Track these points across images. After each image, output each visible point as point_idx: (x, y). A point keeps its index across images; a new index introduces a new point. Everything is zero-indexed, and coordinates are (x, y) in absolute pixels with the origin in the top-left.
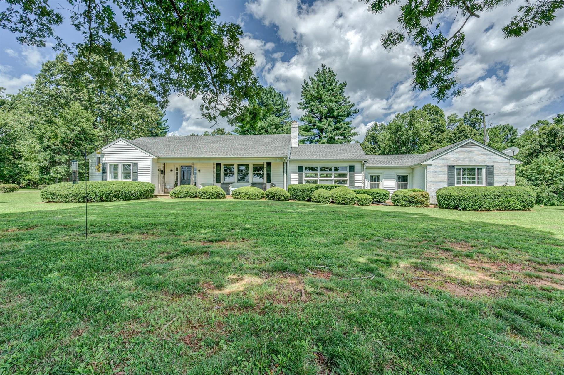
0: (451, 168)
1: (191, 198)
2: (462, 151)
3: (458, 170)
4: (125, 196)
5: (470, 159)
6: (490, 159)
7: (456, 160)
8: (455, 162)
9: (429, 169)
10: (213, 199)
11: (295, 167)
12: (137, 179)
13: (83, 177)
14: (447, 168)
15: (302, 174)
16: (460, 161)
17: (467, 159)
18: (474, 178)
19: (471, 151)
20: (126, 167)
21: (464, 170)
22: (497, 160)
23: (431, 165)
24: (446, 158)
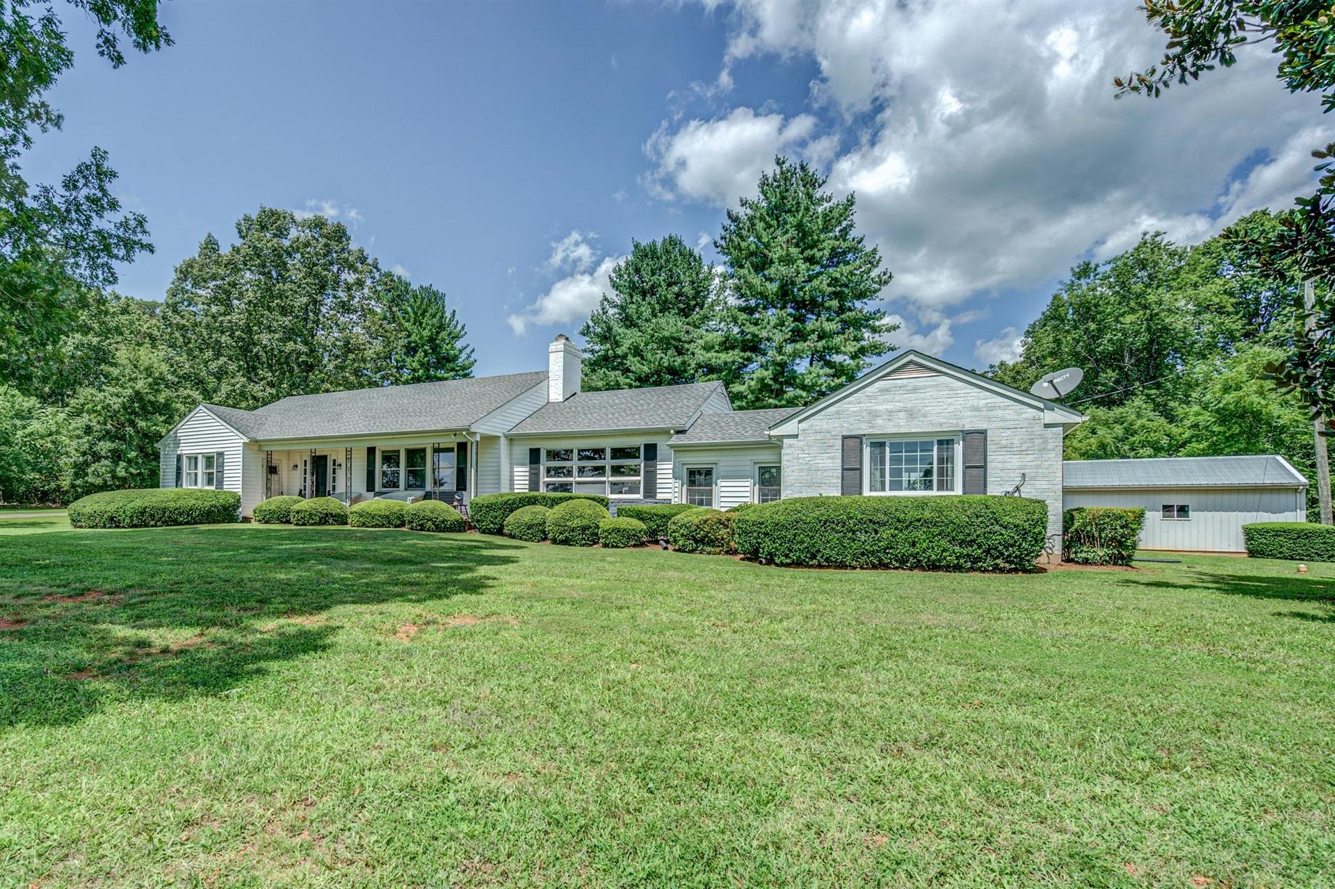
0: (852, 443)
1: (282, 522)
2: (887, 390)
3: (878, 451)
4: (170, 517)
5: (911, 414)
6: (977, 409)
7: (867, 418)
8: (864, 426)
9: (790, 446)
10: (312, 525)
11: (522, 450)
12: (222, 485)
13: (152, 480)
14: (839, 443)
15: (538, 469)
16: (879, 421)
17: (902, 415)
18: (928, 473)
19: (915, 389)
20: (209, 460)
21: (896, 447)
22: (1000, 413)
23: (796, 436)
24: (838, 413)
